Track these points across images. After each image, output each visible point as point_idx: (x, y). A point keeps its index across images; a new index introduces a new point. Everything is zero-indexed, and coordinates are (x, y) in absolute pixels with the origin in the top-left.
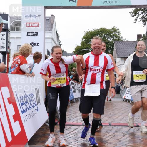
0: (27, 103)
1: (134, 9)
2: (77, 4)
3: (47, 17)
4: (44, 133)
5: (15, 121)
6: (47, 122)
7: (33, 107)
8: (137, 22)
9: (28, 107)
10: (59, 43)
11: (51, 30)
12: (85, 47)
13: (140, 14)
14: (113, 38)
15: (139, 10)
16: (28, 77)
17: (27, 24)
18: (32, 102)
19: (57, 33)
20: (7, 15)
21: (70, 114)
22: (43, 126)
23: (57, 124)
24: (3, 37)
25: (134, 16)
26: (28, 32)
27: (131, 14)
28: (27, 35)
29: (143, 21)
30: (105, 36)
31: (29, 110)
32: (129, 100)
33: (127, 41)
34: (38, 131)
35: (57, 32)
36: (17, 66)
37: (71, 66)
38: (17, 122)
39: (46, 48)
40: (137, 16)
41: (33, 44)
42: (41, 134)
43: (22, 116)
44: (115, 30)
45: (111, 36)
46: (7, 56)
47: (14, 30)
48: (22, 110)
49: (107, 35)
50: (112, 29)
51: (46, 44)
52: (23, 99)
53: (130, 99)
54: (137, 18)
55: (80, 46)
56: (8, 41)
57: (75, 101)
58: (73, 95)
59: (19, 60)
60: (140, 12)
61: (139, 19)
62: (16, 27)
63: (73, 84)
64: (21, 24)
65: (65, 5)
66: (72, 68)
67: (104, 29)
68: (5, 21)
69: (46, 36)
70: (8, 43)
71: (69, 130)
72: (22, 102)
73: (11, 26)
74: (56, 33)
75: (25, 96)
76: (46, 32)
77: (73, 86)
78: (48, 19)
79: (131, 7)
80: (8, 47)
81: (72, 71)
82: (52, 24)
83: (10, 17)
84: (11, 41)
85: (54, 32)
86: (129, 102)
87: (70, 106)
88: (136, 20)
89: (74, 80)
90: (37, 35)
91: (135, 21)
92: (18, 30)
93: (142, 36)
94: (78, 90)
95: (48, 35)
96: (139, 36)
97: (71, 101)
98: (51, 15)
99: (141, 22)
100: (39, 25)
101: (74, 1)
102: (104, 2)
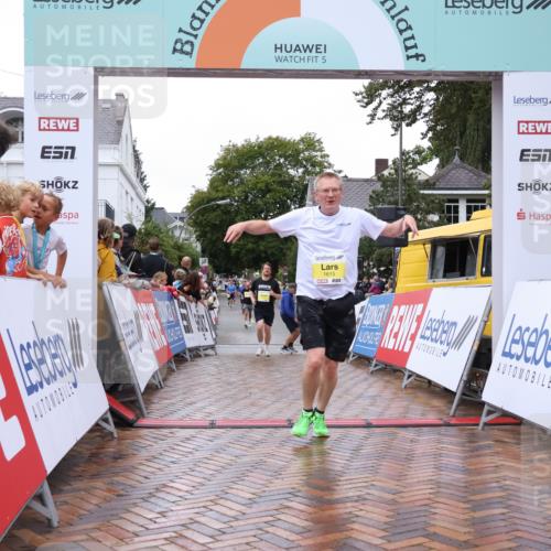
0: (42, 362)
1: (366, 82)
2: (197, 64)
3: (105, 101)
4: (94, 451)
6: (104, 419)
7: (61, 374)
8: (377, 121)
9: (46, 375)
10: (142, 180)
11: (117, 141)
12: (220, 195)
13: (386, 99)
14: (305, 166)
15: (383, 87)
16: (45, 284)
17: (42, 121)
18: (57, 361)
19: (135, 151)
21: (173, 394)
22: (91, 431)
23: (136, 424)
25: (368, 104)
26: (44, 148)
27: (360, 97)
28: (43, 157)
29: (393, 119)
30: (282, 160)
31: (49, 384)
33: (346, 177)
34: (76, 445)
35: (134, 147)
37: (177, 253)
38: (14, 420)
39: (102, 196)
40: (375, 104)
41: (61, 184)
42: (87, 454)
43: (29, 402)
44: (310, 143)
45: (297, 163)
48: (28, 384)
49: (286, 158)
50: (302, 140)
51: (100, 183)
52: (32, 351)
54: (376, 109)
55: (205, 190)
57: (188, 356)
58: (183, 338)
60: (384, 93)
61: (380, 114)
63: (182, 305)
64: (22, 119)
65: (159, 65)
66: (180, 258)
67: (277, 138)
69: (102, 159)
71: (169, 440)
72: (27, 361)
74: (131, 151)
75: (35, 343)
76: (100, 146)
77: (184, 311)
78: (108, 106)
79: (359, 74)
81: (180, 266)
82: (120, 123)
85: (125, 146)
87: (173, 371)
88: (373, 117)
89: (187, 293)
90: (72, 157)
91: (369, 119)
93: (390, 163)
94: (198, 323)
95: (108, 155)
96: (381, 164)
97: (177, 355)
98: (117, 95)
99: (388, 120)
100: (77, 125)
101: (187, 53)
102: (278, 59)
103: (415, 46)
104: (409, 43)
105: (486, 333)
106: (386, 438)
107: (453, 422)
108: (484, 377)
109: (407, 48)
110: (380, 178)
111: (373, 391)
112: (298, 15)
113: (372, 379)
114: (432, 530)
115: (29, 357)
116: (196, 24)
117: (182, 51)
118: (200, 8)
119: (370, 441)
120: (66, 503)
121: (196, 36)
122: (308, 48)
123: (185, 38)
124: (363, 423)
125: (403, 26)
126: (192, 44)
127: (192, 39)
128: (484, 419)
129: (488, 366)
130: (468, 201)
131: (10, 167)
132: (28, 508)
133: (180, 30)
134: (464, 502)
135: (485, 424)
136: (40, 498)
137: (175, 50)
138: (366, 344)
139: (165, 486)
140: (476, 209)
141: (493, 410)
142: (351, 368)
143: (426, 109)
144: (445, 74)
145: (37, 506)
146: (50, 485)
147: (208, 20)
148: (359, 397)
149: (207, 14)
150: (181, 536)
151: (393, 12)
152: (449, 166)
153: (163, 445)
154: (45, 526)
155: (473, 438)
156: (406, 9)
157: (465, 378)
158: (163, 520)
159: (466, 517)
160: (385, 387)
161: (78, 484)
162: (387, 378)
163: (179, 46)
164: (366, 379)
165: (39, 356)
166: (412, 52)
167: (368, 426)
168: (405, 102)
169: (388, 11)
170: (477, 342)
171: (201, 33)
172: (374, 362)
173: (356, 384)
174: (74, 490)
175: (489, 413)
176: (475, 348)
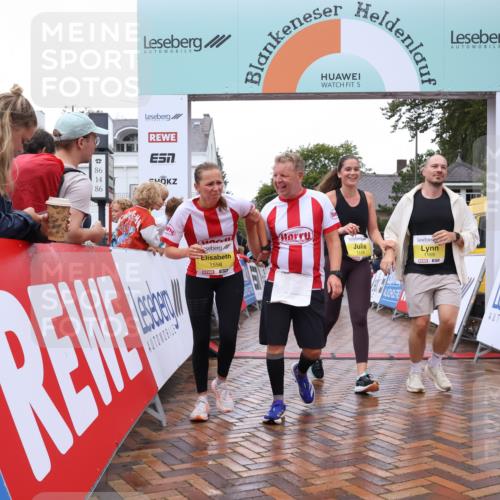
0: (154, 309)
1: (390, 101)
2: (264, 88)
3: (196, 120)
5: (129, 350)
7: (167, 319)
9: (157, 319)
11: (205, 150)
13: (405, 114)
15: (403, 104)
16: (154, 254)
17: (151, 135)
18: (164, 309)
19: (218, 156)
20: (105, 116)
21: (247, 334)
24: (99, 166)
25: (391, 117)
26: (152, 155)
27: (385, 112)
28: (152, 161)
29: (411, 128)
30: (327, 162)
31: (158, 325)
32: (376, 304)
33: (374, 173)
34: (178, 369)
35: (217, 153)
36: (132, 230)
38: (135, 351)
40: (396, 117)
41: (164, 181)
43: (145, 339)
44: (348, 150)
46: (107, 208)
47: (123, 150)
48: (144, 326)
49: (329, 160)
50: (342, 146)
52: (146, 302)
53: (377, 301)
54: (397, 121)
56: (110, 174)
57: (257, 306)
58: (254, 293)
59: (137, 218)
60: (404, 109)
61: (400, 125)
62: (125, 143)
63: (253, 269)
64: (137, 135)
65: (235, 92)
67: (323, 145)
68: (100, 131)
70: (110, 180)
71: (245, 367)
72: (143, 310)
73: (115, 141)
74: (215, 156)
75: (148, 297)
76: (193, 153)
77: (254, 274)
78: (198, 123)
79: (384, 95)
80: (109, 189)
82: (207, 136)
83: (113, 121)
84: (116, 174)
85: (210, 153)
86: (375, 308)
88: (395, 127)
90: (173, 161)
91: (392, 129)
92: (130, 149)
93: (408, 163)
96: (401, 163)
97: (250, 306)
98: (205, 115)
99: (406, 130)
100: (176, 138)
101: (256, 82)
102: (324, 85)
103: (428, 73)
104: (424, 71)
105: (481, 290)
106: (403, 368)
107: (454, 356)
108: (478, 323)
109: (422, 75)
110: (400, 173)
111: (394, 333)
112: (339, 51)
113: (394, 324)
114: (437, 435)
115: (144, 306)
116: (263, 60)
117: (252, 81)
118: (265, 49)
119: (392, 370)
120: (172, 410)
121: (262, 70)
122: (346, 76)
123: (254, 71)
124: (387, 356)
125: (418, 58)
126: (260, 76)
127: (259, 71)
128: (478, 354)
129: (481, 315)
130: (467, 191)
131: (129, 170)
132: (145, 413)
133: (251, 65)
134: (462, 415)
135: (479, 358)
136: (153, 406)
137: (247, 80)
138: (390, 299)
139: (242, 400)
140: (473, 197)
141: (485, 348)
142: (378, 316)
143: (436, 121)
144: (451, 94)
145: (151, 412)
146: (161, 398)
147: (271, 57)
148: (384, 337)
149: (270, 53)
150: (254, 436)
151: (411, 48)
152: (453, 165)
153: (241, 370)
154: (157, 425)
155: (469, 368)
156: (422, 45)
157: (464, 324)
158: (241, 424)
159: (463, 426)
160: (404, 330)
161: (179, 398)
162: (405, 323)
163: (250, 77)
164: (389, 324)
165: (152, 306)
166: (425, 78)
167: (391, 358)
168: (419, 116)
169: (407, 47)
170: (474, 298)
171: (266, 67)
172: (395, 312)
173: (381, 328)
174: (178, 401)
175: (482, 350)
176: (472, 301)
